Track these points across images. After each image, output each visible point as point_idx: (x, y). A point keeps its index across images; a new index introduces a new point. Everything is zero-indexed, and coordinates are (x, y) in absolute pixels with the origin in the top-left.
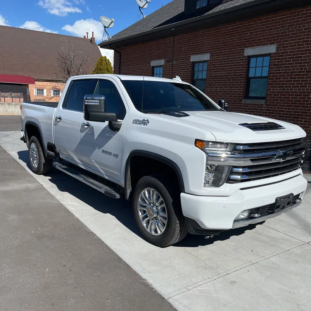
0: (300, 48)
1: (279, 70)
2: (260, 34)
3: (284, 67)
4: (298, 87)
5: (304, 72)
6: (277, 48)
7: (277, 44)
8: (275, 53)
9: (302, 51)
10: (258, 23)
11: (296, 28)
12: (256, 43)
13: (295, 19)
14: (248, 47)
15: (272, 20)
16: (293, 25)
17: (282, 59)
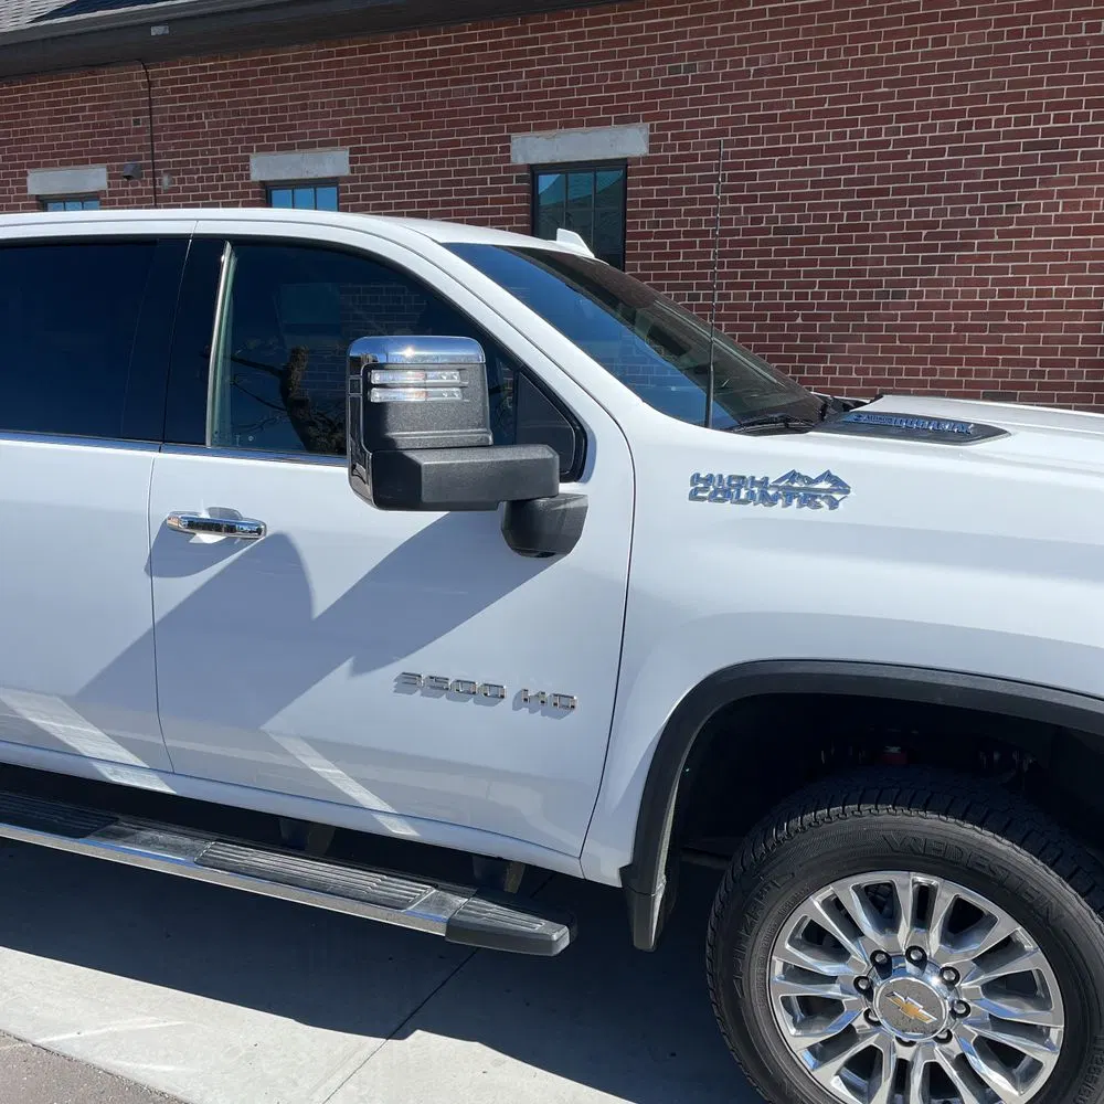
0: (745, 143)
1: (669, 224)
2: (574, 81)
3: (688, 213)
4: (749, 286)
5: (766, 231)
6: (652, 139)
7: (648, 124)
8: (646, 160)
9: (754, 154)
10: (560, 38)
11: (721, 65)
12: (560, 115)
13: (713, 31)
14: (526, 129)
15: (621, 31)
16: (711, 55)
17: (673, 181)
